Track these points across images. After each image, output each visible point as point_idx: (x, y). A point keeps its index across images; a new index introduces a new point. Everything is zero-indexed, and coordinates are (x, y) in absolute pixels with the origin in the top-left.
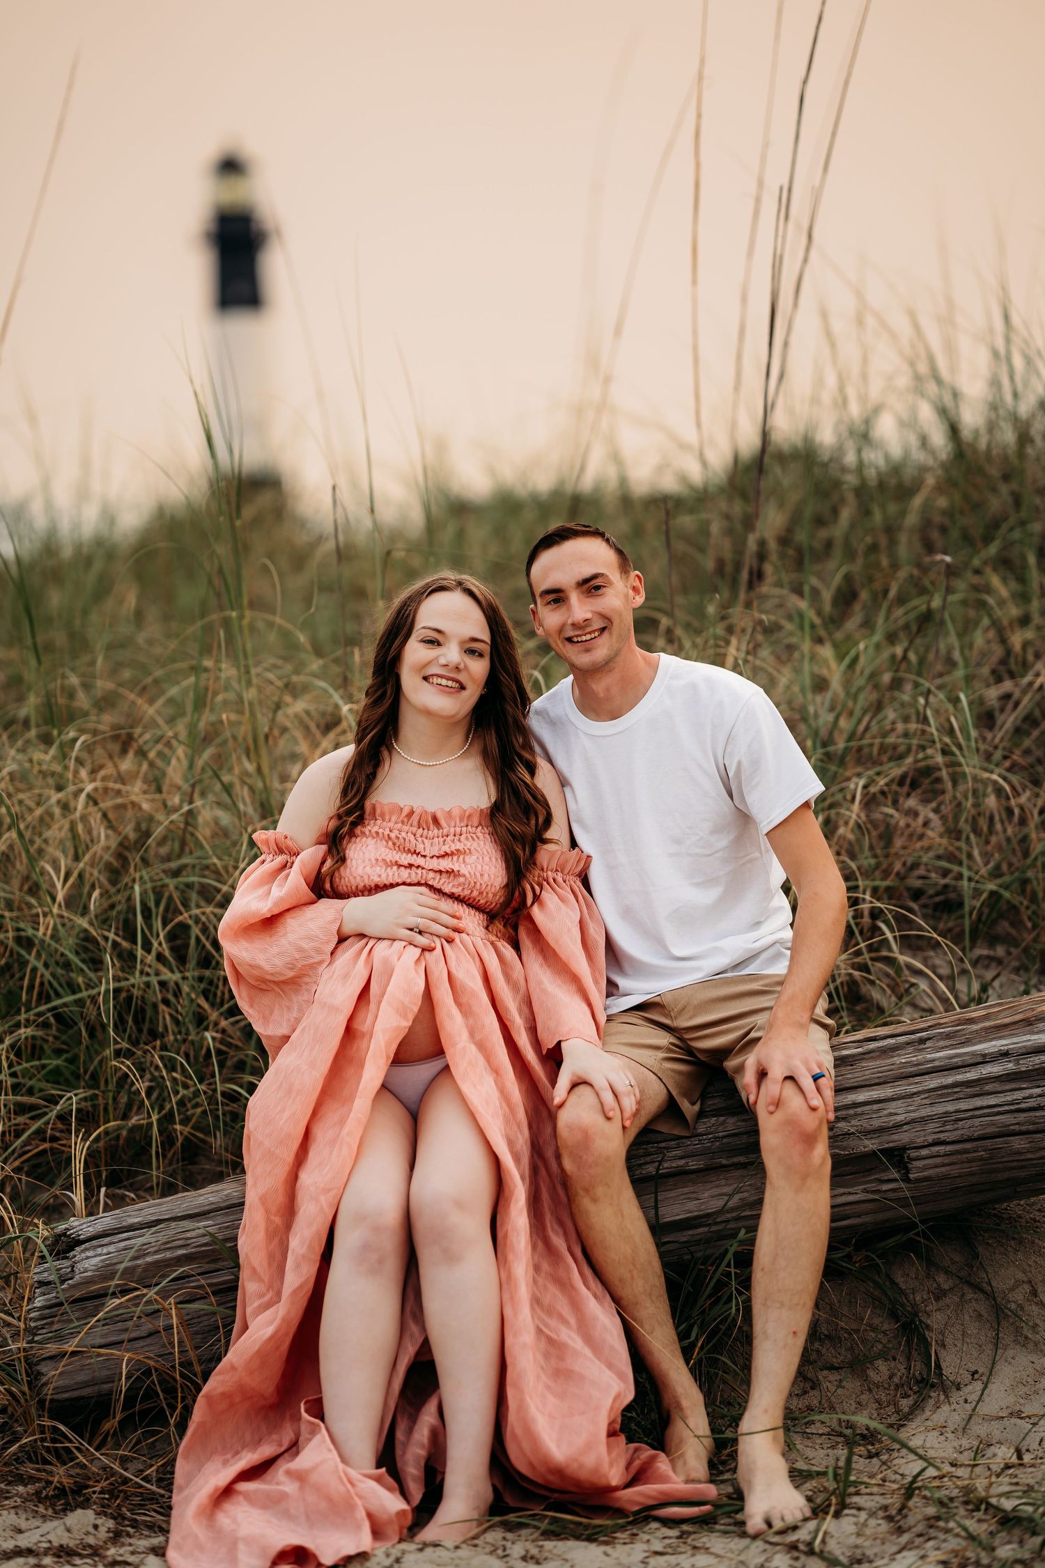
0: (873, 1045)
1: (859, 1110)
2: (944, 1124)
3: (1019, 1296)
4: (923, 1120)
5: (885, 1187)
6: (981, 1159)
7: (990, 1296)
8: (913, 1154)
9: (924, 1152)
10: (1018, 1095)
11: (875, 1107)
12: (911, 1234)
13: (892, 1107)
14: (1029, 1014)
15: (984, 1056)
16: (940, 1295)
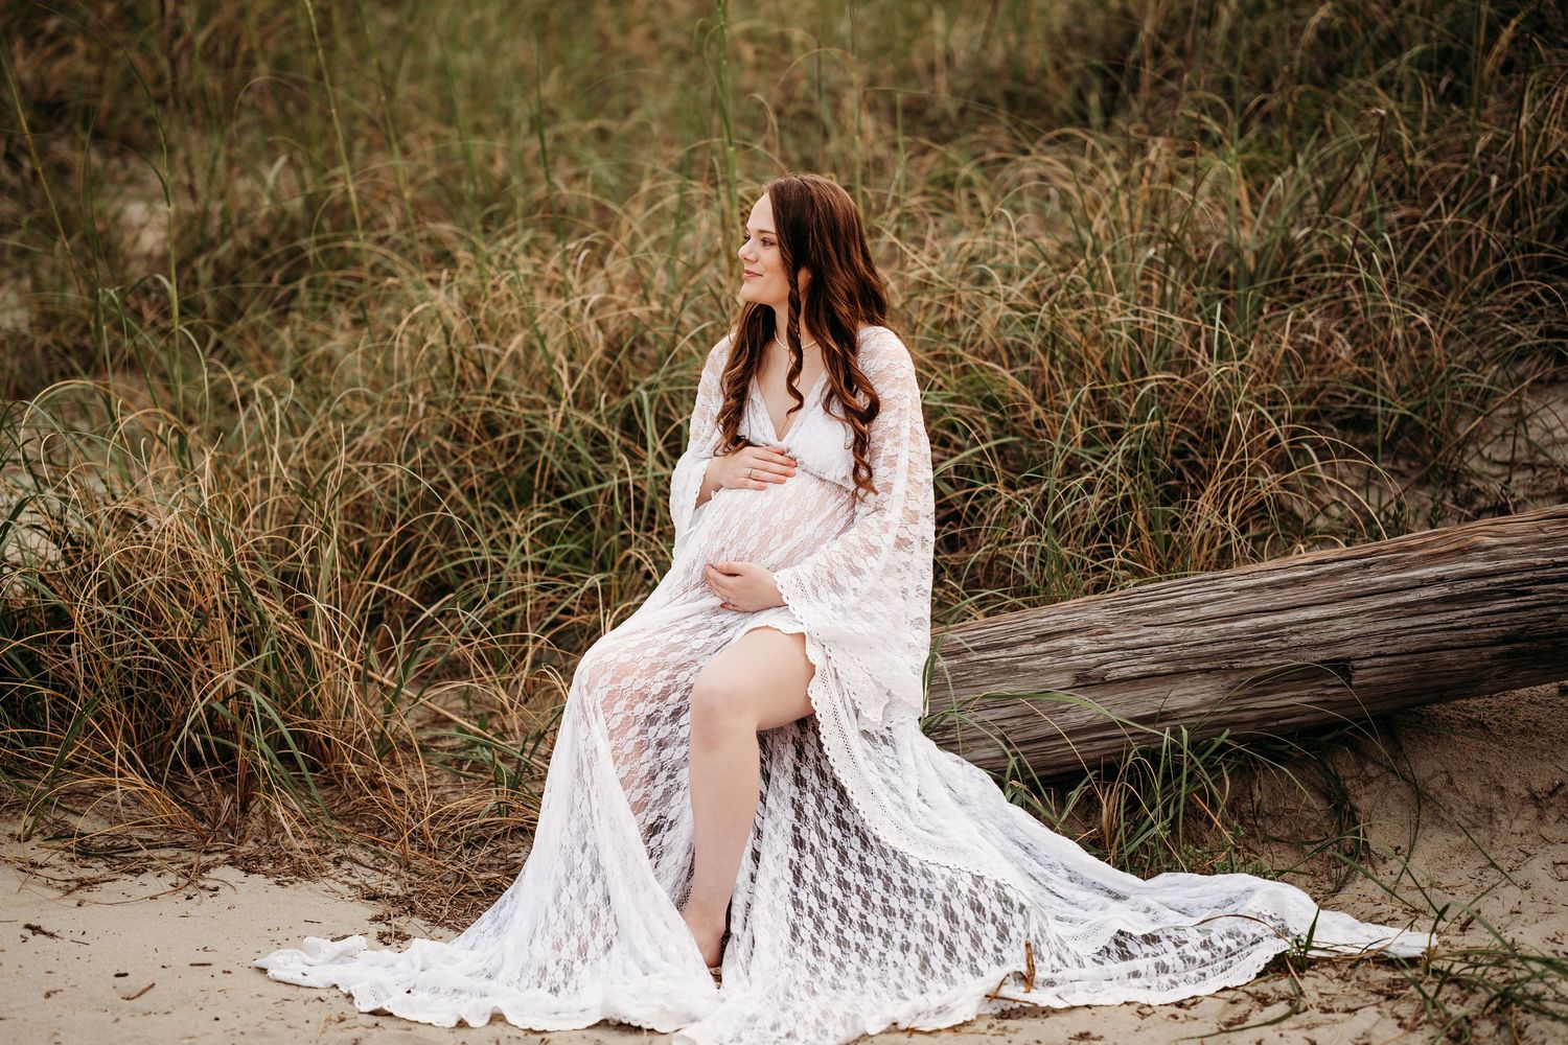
0: (1323, 568)
1: (1311, 625)
2: (1385, 639)
3: (1437, 783)
4: (1367, 635)
5: (1329, 692)
6: (1416, 669)
7: (1412, 783)
8: (1357, 664)
9: (1366, 663)
10: (1452, 616)
11: (1325, 623)
12: (1346, 730)
13: (1340, 623)
14: (1462, 544)
15: (1422, 580)
16: (1368, 781)
